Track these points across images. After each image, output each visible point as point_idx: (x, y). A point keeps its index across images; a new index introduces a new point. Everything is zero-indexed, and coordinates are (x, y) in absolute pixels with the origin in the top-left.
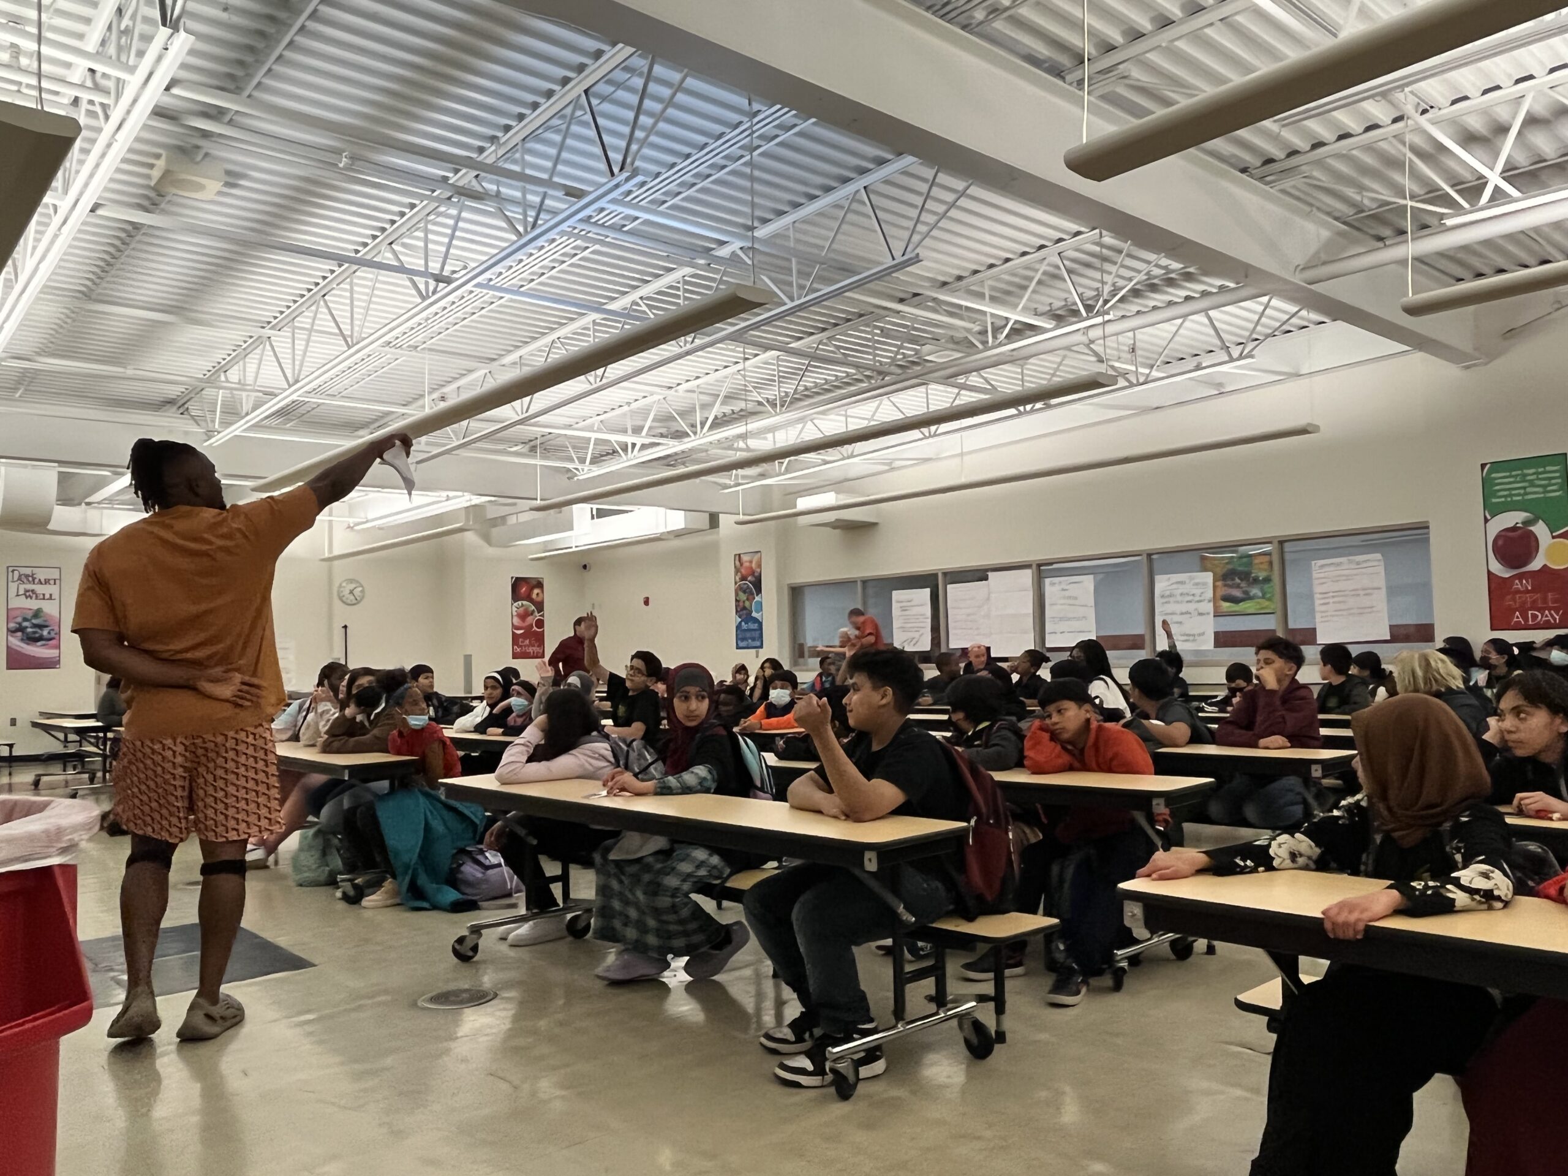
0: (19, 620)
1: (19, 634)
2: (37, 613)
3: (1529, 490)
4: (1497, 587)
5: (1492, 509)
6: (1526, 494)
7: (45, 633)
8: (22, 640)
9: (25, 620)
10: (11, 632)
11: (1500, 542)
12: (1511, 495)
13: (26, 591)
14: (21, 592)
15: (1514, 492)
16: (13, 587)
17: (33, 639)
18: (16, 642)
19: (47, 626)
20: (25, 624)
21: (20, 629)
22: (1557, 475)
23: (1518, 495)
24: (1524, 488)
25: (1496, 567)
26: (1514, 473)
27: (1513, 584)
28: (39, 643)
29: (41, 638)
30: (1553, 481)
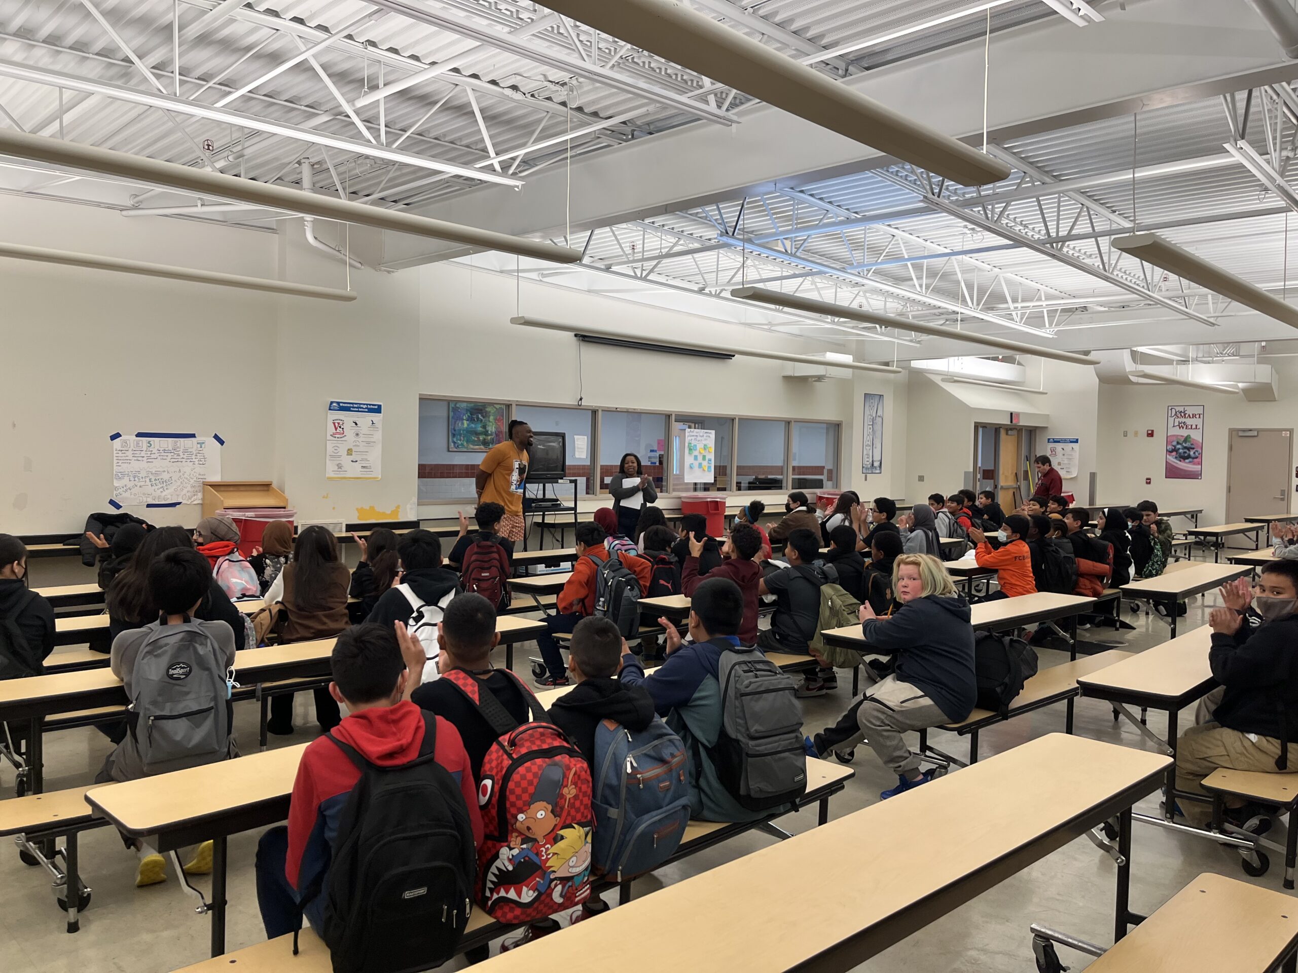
0: (1174, 443)
1: (1174, 453)
2: (1187, 439)
7: (1192, 453)
8: (1176, 458)
9: (1178, 443)
10: (1169, 452)
13: (1179, 423)
14: (1177, 424)
16: (1171, 420)
17: (1183, 458)
18: (1172, 459)
19: (1193, 449)
20: (1179, 446)
21: (1175, 450)
28: (1187, 461)
29: (1189, 457)
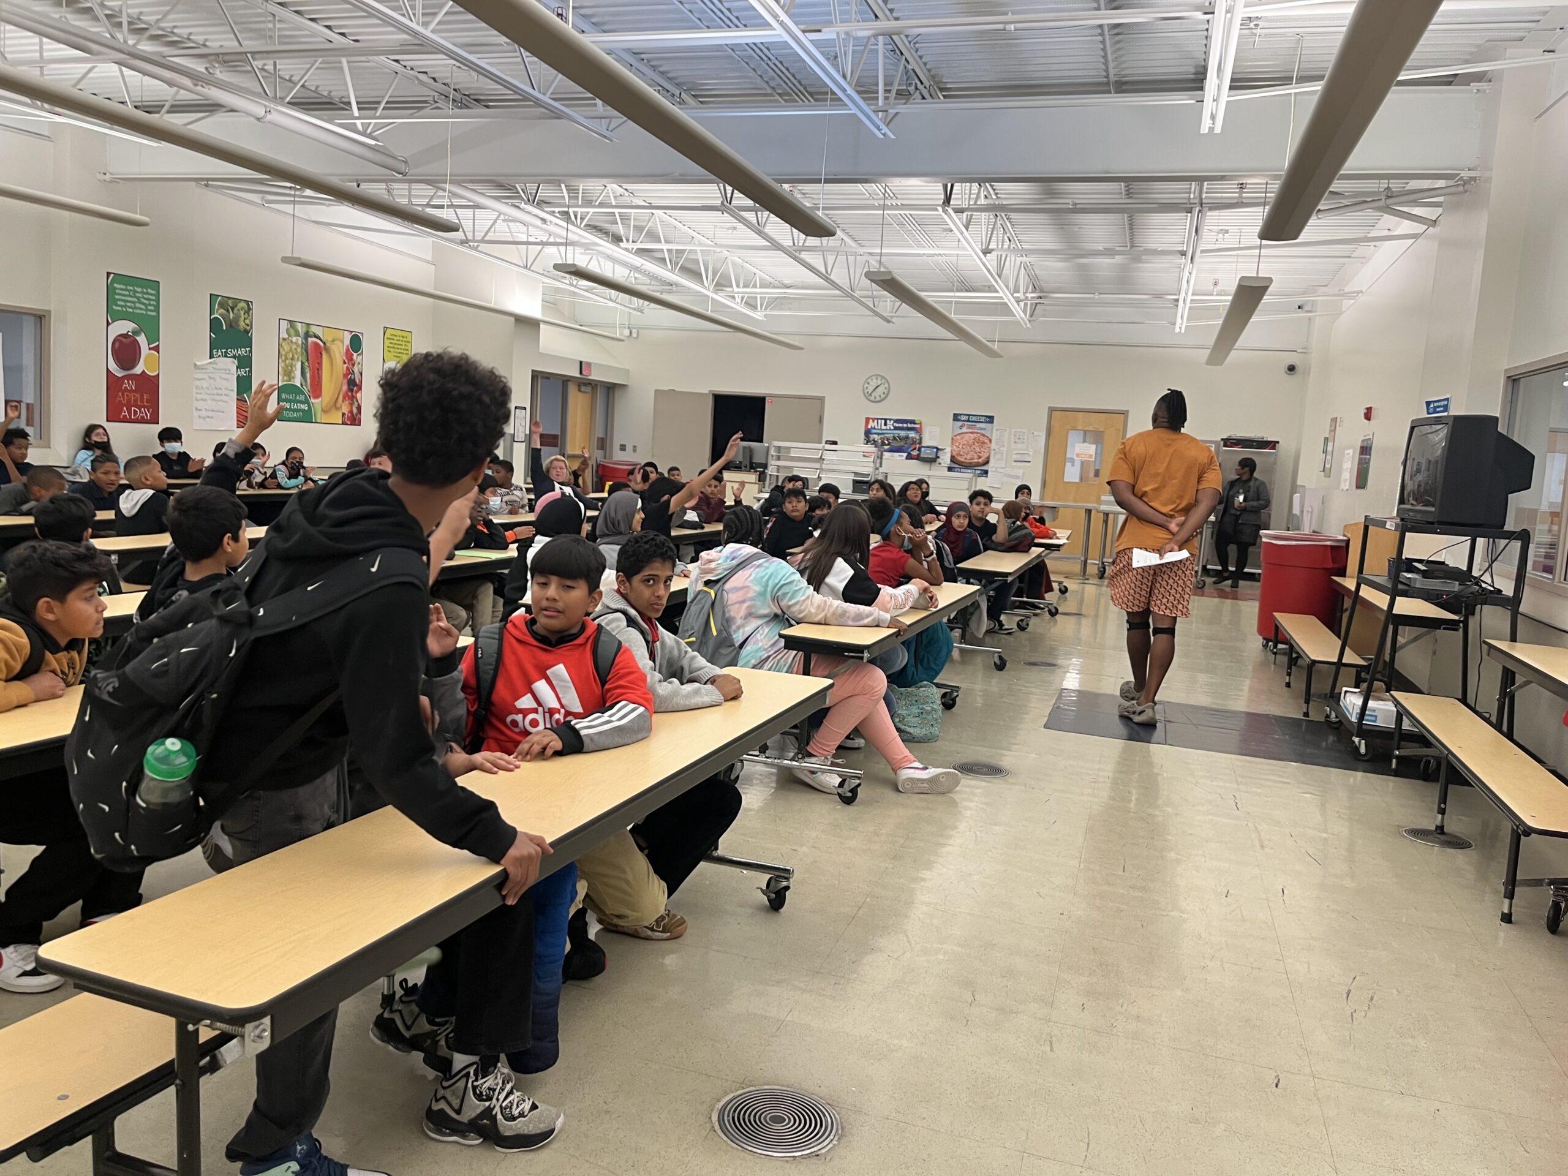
3: (138, 305)
4: (113, 384)
5: (113, 316)
6: (136, 308)
11: (117, 345)
12: (125, 306)
15: (128, 304)
22: (154, 298)
23: (130, 307)
24: (134, 302)
25: (113, 366)
26: (129, 288)
27: (123, 383)
30: (152, 303)
